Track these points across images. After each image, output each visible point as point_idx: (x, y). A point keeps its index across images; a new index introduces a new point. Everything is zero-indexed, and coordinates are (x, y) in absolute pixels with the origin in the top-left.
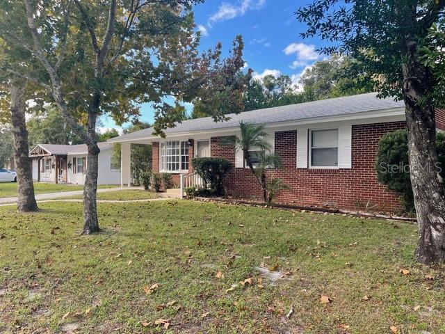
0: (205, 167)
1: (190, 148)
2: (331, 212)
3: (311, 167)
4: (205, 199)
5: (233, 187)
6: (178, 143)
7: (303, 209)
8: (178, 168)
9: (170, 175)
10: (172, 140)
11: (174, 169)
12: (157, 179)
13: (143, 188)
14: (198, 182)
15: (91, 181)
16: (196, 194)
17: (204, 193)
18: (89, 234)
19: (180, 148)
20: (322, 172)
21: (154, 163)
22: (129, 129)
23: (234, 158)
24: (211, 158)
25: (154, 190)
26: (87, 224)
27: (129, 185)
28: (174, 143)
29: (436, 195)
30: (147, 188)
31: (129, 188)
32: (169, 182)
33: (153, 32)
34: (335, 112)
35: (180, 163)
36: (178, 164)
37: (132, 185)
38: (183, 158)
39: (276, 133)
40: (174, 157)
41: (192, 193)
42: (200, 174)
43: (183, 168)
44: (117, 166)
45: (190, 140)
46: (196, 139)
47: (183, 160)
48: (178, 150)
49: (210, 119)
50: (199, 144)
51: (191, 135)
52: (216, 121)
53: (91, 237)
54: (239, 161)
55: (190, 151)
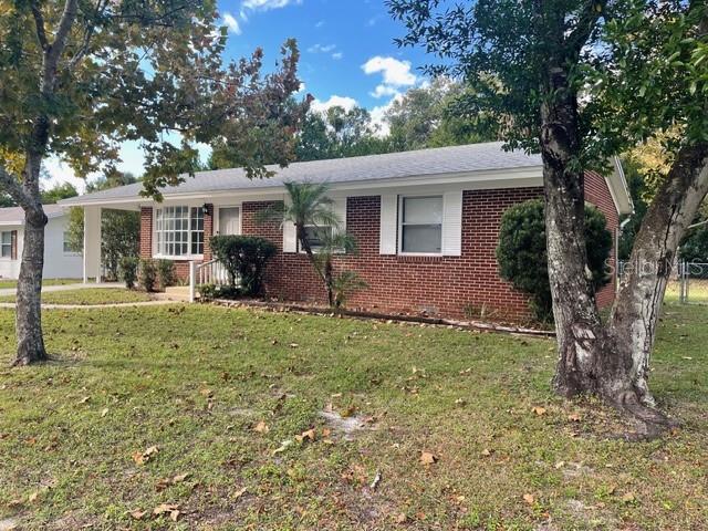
0: (231, 250)
1: (206, 218)
2: (431, 322)
3: (400, 254)
4: (233, 302)
5: (279, 285)
6: (186, 209)
7: (388, 318)
8: (185, 251)
9: (171, 263)
10: (175, 205)
11: (178, 253)
12: (148, 270)
13: (123, 285)
14: (221, 275)
15: (32, 274)
16: (217, 296)
17: (230, 293)
18: (29, 364)
19: (189, 218)
20: (418, 260)
21: (144, 243)
22: (97, 183)
23: (280, 237)
24: (244, 237)
25: (144, 288)
26: (23, 347)
27: (98, 280)
28: (178, 210)
29: (583, 297)
30: (130, 286)
31: (98, 284)
32: (169, 275)
33: (145, 20)
34: (439, 169)
35: (189, 243)
36: (185, 246)
37: (104, 279)
38: (194, 235)
39: (349, 200)
40: (178, 234)
41: (209, 294)
42: (224, 262)
43: (194, 252)
44: (78, 247)
45: (206, 206)
46: (217, 205)
47: (194, 239)
48: (185, 222)
49: (240, 172)
50: (222, 211)
51: (208, 198)
52: (250, 176)
53: (32, 370)
54: (290, 243)
55: (207, 225)
